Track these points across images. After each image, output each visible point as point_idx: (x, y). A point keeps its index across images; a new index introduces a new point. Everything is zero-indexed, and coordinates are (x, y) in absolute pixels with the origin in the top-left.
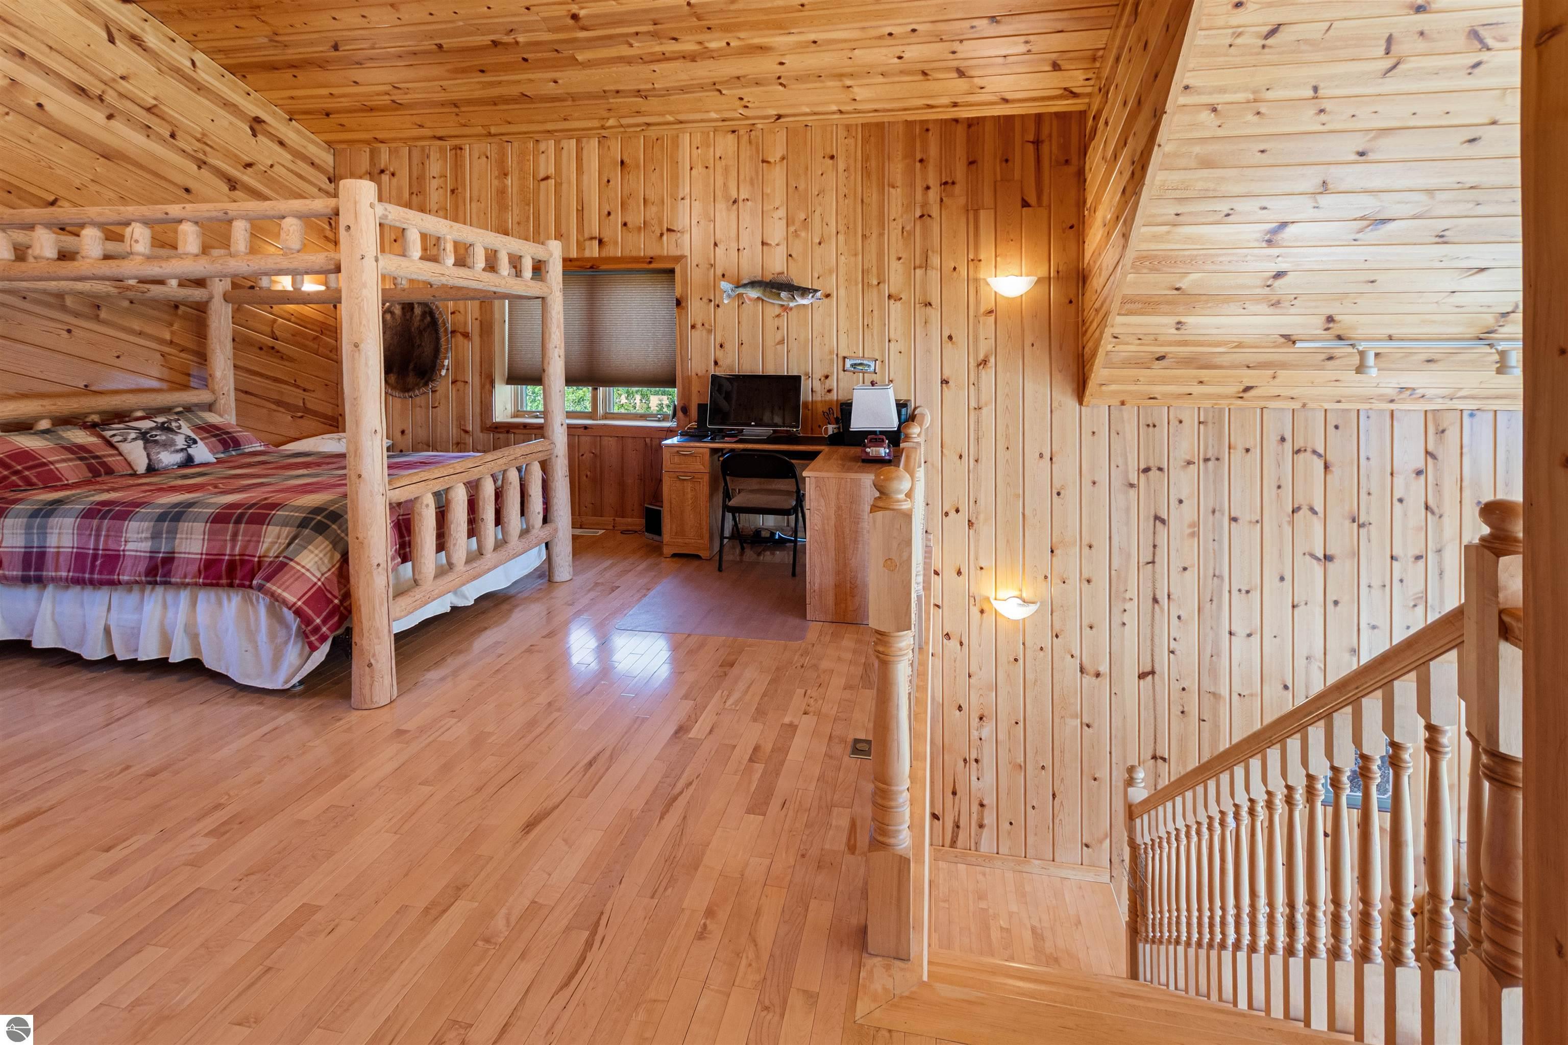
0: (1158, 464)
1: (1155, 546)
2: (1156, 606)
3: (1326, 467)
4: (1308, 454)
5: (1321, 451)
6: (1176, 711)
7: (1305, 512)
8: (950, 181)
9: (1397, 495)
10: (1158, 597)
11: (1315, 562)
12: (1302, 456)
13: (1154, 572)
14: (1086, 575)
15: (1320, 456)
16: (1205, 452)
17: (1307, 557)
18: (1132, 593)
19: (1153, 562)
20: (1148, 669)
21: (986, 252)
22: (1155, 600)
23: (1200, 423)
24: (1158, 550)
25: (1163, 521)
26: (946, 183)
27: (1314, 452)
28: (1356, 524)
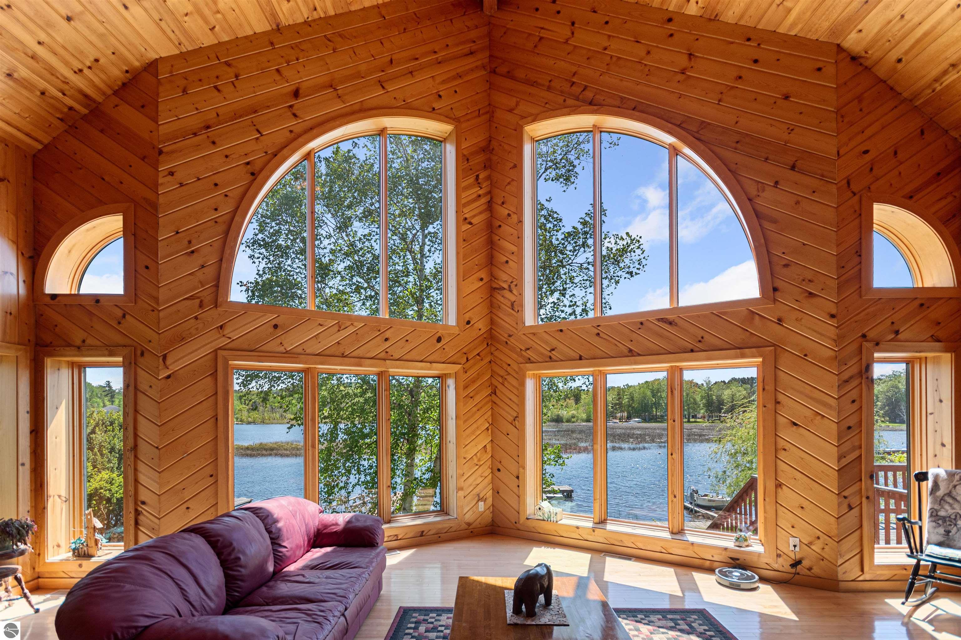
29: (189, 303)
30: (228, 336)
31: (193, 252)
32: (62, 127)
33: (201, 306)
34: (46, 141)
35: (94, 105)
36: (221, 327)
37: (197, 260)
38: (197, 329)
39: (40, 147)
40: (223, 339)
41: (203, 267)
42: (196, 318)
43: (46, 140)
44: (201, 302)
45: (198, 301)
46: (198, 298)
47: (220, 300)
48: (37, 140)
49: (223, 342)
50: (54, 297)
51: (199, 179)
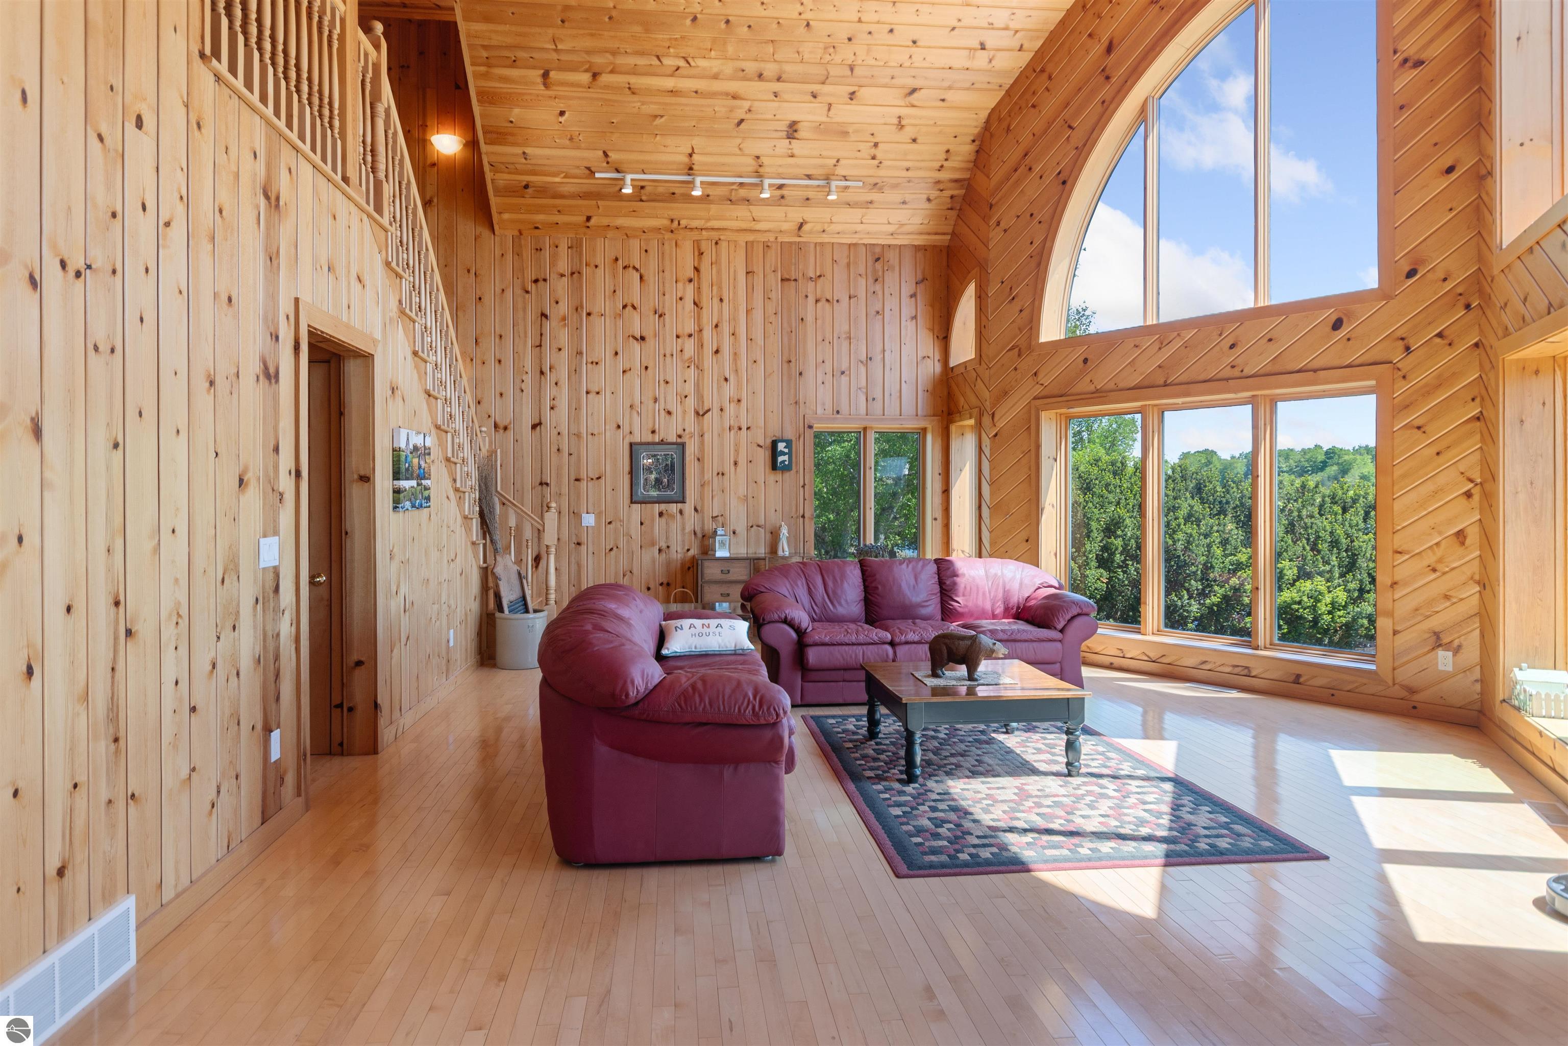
0: (543, 277)
1: (541, 335)
2: (542, 377)
3: (641, 277)
4: (631, 269)
5: (638, 266)
6: (554, 449)
7: (629, 308)
8: (406, 65)
9: (679, 295)
10: (544, 370)
11: (635, 341)
12: (627, 270)
13: (541, 353)
14: (498, 357)
15: (637, 270)
16: (572, 268)
17: (631, 338)
18: (528, 368)
19: (540, 346)
20: (537, 421)
21: (432, 121)
22: (542, 373)
23: (569, 248)
24: (543, 338)
25: (546, 317)
26: (403, 67)
27: (634, 268)
28: (657, 315)
29: (1011, 353)
30: (1041, 382)
31: (1013, 298)
32: (953, 214)
33: (1019, 355)
34: (950, 231)
35: (966, 183)
36: (1035, 374)
37: (1017, 305)
38: (1016, 380)
39: (949, 237)
40: (1038, 386)
41: (1021, 311)
42: (1016, 369)
43: (949, 229)
44: (1020, 350)
45: (1017, 350)
46: (1017, 346)
47: (1033, 343)
48: (944, 234)
49: (1038, 390)
50: (952, 368)
51: (1018, 217)
